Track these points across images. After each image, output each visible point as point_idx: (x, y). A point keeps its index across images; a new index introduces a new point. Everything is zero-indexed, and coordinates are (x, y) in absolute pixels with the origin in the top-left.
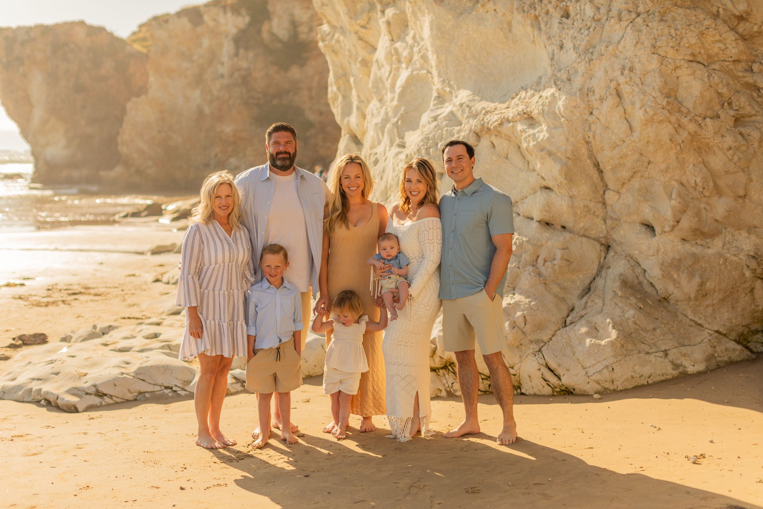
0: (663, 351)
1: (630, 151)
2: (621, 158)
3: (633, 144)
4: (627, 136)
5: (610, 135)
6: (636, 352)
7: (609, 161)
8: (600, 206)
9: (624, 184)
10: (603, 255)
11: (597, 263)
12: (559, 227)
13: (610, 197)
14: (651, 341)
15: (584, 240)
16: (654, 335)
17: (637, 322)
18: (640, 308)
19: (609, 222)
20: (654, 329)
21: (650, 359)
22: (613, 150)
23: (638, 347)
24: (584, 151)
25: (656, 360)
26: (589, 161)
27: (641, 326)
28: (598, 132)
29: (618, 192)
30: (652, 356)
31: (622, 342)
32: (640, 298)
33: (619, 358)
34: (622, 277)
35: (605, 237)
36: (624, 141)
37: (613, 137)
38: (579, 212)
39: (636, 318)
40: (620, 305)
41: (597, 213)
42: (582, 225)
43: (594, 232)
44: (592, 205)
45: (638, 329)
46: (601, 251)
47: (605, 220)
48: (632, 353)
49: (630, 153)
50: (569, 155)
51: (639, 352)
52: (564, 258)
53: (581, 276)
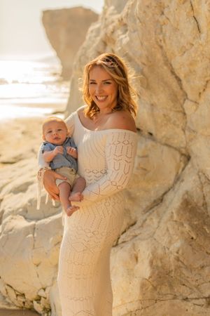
0: (206, 298)
1: (199, 56)
2: (191, 64)
3: (201, 48)
4: (194, 38)
5: (179, 37)
6: (170, 297)
7: (181, 68)
8: (180, 115)
9: (200, 93)
10: (182, 165)
11: (175, 173)
12: (146, 133)
13: (189, 106)
14: (194, 283)
15: (165, 148)
16: (200, 274)
17: (181, 259)
18: (192, 238)
19: (187, 132)
20: (203, 267)
21: (187, 307)
22: (183, 55)
23: (176, 290)
24: (159, 56)
25: (193, 309)
26: (165, 68)
27: (185, 262)
28: (168, 34)
29: (196, 102)
30: (190, 304)
31: (155, 283)
32: (196, 225)
33: (147, 303)
34: (186, 196)
35: (185, 148)
36: (193, 45)
37: (182, 40)
38: (159, 121)
39: (180, 252)
40: (171, 231)
41: (178, 123)
42: (164, 133)
43: (176, 141)
44: (171, 114)
45: (180, 267)
46: (181, 161)
47: (184, 130)
48: (164, 298)
49: (199, 59)
50: (144, 61)
51: (175, 297)
52: (142, 166)
53: (157, 185)
